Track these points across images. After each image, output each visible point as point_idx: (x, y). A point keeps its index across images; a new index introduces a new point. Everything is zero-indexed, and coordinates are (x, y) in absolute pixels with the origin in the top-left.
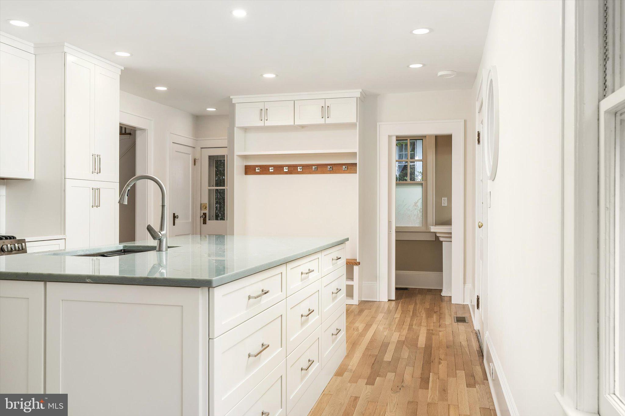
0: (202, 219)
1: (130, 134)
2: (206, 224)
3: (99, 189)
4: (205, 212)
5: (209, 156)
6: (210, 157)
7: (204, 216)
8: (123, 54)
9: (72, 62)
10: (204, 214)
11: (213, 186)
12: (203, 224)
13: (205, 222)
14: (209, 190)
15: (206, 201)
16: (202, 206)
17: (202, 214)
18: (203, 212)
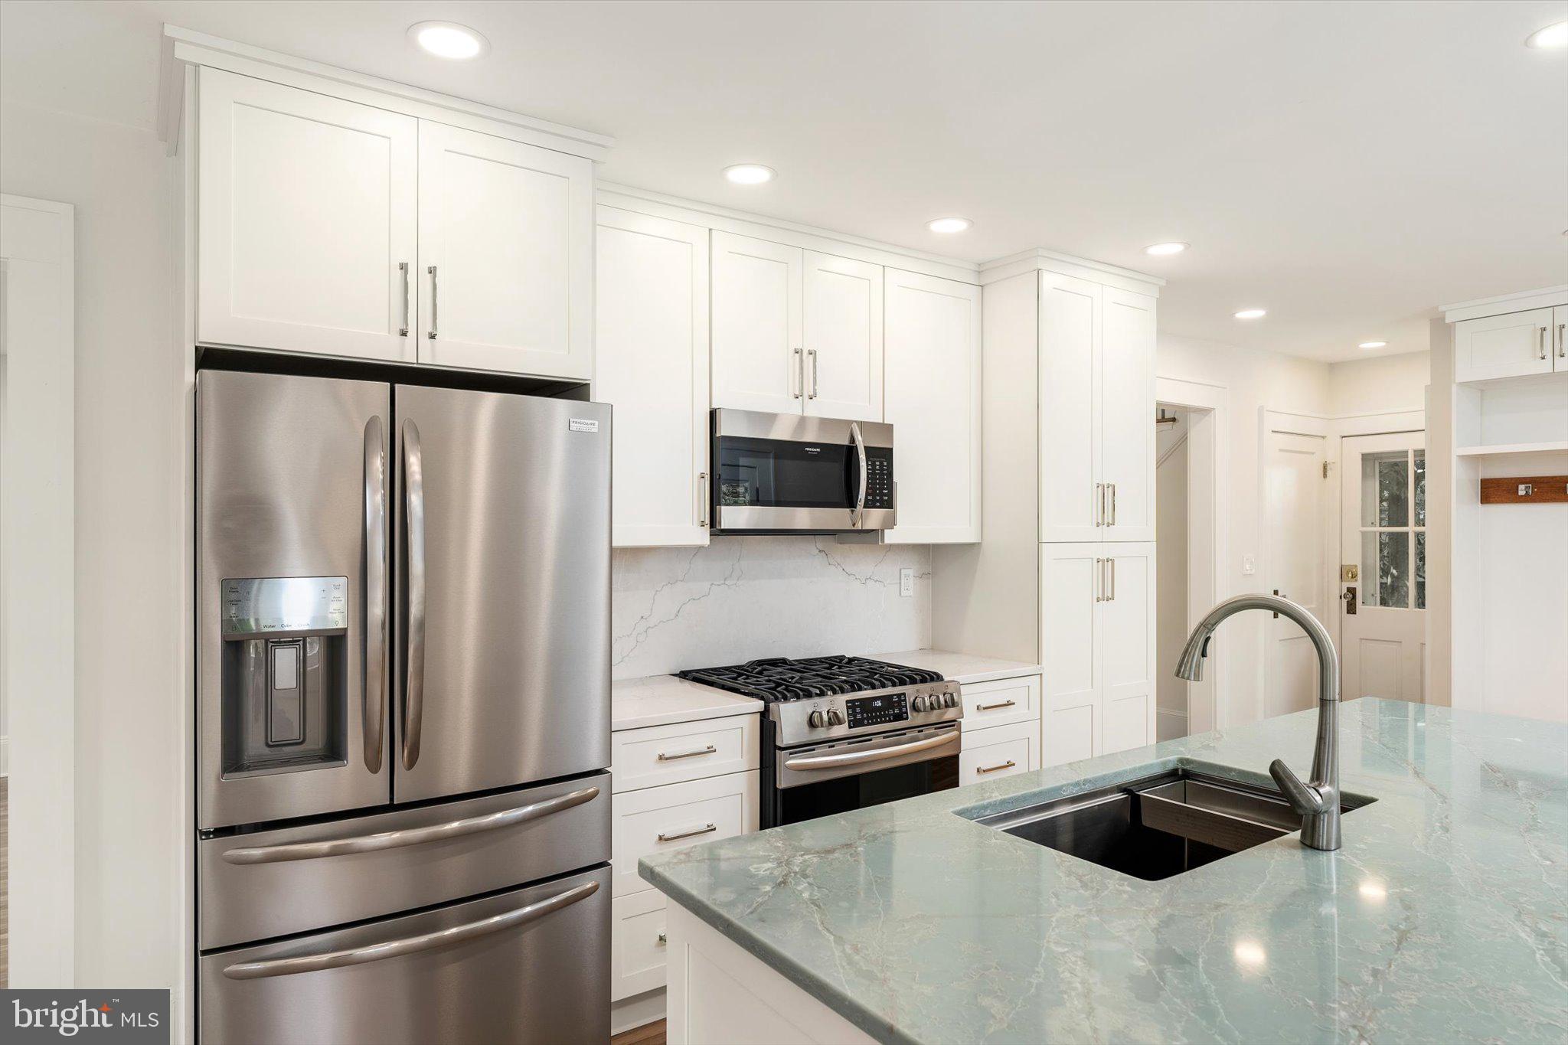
0: (1344, 602)
1: (1174, 420)
2: (1354, 613)
3: (1113, 561)
4: (1352, 585)
5: (1362, 455)
6: (1367, 458)
7: (1351, 596)
8: (1166, 250)
9: (1054, 288)
10: (1349, 590)
11: (1372, 523)
12: (1348, 612)
13: (1351, 609)
14: (1364, 534)
15: (1354, 558)
16: (1347, 572)
17: (1345, 591)
18: (1346, 585)
